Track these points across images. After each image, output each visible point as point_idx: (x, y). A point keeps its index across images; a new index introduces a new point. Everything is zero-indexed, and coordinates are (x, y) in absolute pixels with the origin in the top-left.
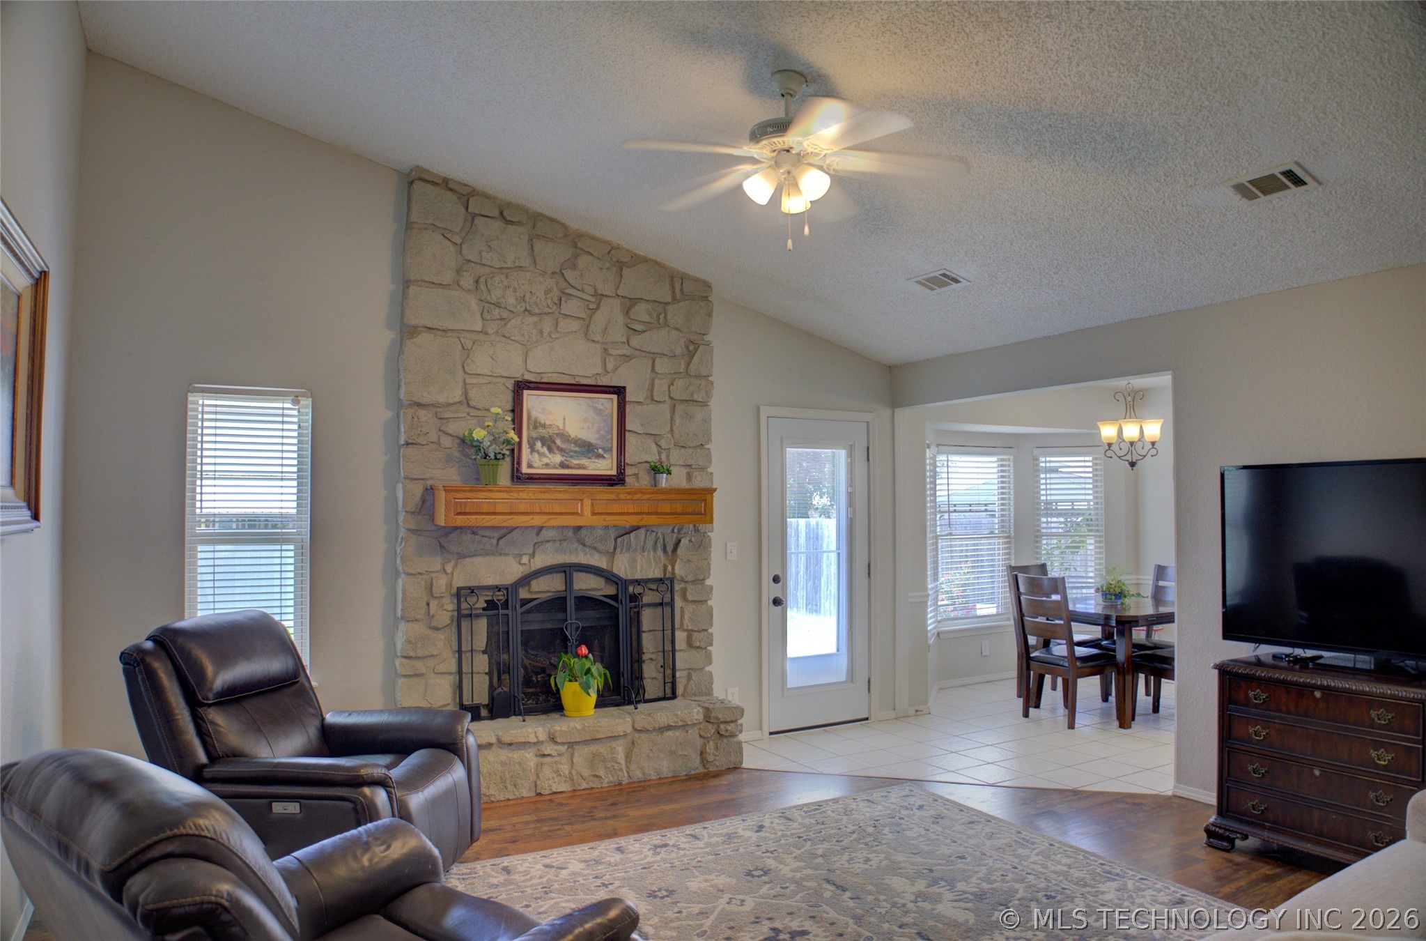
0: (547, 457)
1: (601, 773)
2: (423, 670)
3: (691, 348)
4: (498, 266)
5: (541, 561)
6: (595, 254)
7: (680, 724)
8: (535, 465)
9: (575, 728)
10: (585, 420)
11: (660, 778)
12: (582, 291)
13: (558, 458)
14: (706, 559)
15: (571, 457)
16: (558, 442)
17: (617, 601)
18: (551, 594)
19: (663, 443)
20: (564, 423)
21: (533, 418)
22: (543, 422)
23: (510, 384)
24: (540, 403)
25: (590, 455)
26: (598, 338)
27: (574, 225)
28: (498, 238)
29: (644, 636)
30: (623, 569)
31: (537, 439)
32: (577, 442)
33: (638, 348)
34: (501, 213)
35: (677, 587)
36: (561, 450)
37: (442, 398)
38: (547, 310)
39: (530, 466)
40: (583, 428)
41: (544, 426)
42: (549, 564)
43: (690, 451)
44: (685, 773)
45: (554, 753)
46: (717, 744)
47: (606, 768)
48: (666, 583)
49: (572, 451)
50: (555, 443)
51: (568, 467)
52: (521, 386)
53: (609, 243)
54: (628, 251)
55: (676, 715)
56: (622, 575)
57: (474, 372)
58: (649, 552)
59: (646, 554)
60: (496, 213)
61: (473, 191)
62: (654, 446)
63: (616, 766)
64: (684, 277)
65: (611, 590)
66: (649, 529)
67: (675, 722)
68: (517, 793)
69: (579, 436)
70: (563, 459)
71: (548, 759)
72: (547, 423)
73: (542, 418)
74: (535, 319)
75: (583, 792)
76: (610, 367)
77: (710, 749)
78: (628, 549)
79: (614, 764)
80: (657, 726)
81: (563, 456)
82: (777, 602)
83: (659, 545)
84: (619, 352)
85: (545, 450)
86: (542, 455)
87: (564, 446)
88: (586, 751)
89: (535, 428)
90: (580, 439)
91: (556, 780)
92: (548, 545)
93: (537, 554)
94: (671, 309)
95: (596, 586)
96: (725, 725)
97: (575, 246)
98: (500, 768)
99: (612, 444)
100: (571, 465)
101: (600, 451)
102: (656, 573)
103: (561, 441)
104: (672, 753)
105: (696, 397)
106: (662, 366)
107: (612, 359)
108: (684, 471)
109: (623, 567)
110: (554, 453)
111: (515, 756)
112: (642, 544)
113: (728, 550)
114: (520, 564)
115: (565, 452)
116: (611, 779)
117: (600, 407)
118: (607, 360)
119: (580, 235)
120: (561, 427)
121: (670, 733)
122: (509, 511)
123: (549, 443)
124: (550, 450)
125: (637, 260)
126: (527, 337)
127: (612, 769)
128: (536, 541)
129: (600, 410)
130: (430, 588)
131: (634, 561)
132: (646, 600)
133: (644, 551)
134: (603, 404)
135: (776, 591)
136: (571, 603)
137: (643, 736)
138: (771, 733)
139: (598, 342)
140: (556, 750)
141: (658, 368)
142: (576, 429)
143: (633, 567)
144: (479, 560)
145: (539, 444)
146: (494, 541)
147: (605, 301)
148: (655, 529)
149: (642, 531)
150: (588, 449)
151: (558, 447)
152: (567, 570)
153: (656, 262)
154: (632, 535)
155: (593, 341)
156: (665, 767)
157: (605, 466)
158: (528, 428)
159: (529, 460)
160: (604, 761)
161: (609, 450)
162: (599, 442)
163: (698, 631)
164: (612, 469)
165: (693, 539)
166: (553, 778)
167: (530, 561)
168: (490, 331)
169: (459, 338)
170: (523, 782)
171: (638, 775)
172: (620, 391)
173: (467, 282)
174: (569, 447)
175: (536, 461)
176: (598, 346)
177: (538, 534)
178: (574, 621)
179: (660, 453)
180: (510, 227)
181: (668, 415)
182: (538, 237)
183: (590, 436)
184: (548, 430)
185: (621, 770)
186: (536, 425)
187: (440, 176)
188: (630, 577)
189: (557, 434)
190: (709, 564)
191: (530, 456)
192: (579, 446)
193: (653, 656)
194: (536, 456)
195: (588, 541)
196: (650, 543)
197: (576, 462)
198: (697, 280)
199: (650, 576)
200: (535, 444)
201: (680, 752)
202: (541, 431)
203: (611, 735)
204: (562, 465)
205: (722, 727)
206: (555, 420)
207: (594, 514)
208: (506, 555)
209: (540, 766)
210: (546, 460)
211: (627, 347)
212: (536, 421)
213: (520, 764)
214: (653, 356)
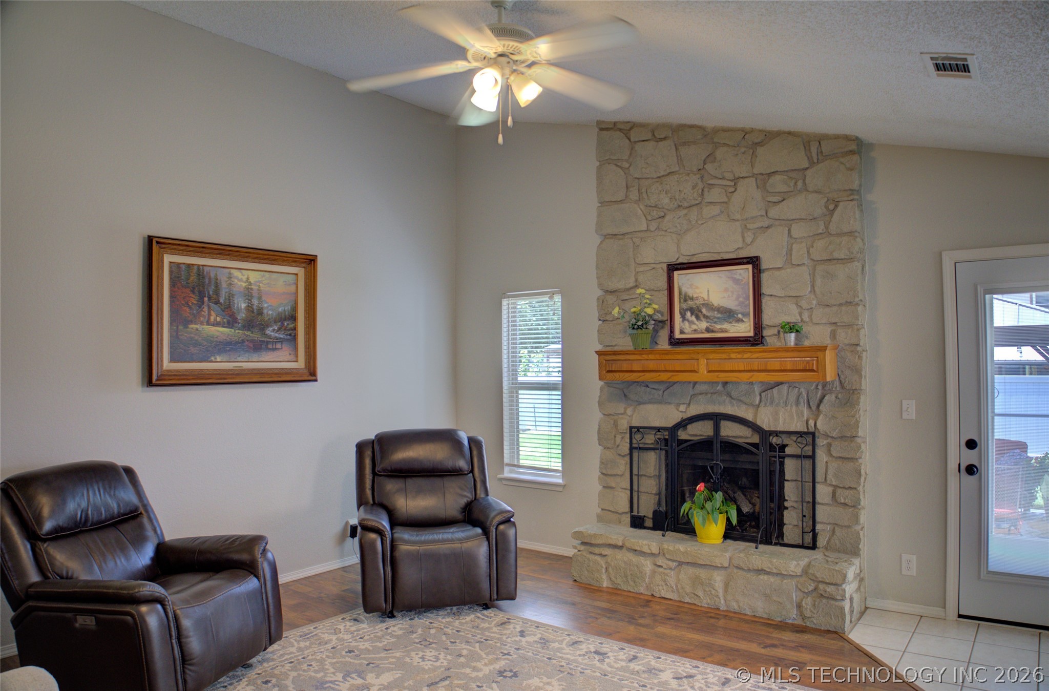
0: (695, 324)
1: (700, 594)
2: (613, 485)
3: (831, 207)
4: (655, 176)
5: (694, 410)
6: (731, 143)
7: (775, 571)
8: (686, 331)
9: (679, 549)
10: (726, 290)
11: (755, 616)
12: (723, 178)
13: (703, 325)
14: (853, 416)
15: (715, 323)
16: (704, 311)
17: (758, 449)
18: (702, 438)
19: (804, 304)
20: (708, 295)
21: (683, 293)
22: (691, 295)
23: (665, 266)
24: (688, 280)
25: (731, 320)
26: (738, 216)
27: (710, 124)
28: (652, 155)
29: (787, 485)
30: (766, 420)
31: (687, 310)
32: (719, 309)
33: (777, 218)
34: (653, 135)
35: (820, 442)
36: (706, 317)
37: (620, 285)
38: (694, 202)
39: (682, 332)
40: (724, 297)
41: (692, 299)
42: (702, 413)
43: (835, 309)
44: (779, 619)
45: (665, 566)
46: (815, 601)
47: (704, 591)
48: (809, 436)
49: (715, 317)
50: (702, 312)
51: (713, 331)
52: (673, 268)
53: (742, 130)
54: (761, 131)
55: (771, 562)
56: (766, 427)
57: (642, 263)
58: (791, 406)
59: (789, 408)
60: (649, 136)
61: (634, 124)
62: (794, 307)
63: (713, 592)
64: (820, 139)
65: (756, 439)
66: (791, 385)
67: (769, 568)
68: (636, 589)
69: (721, 305)
70: (708, 325)
71: (661, 570)
72: (695, 296)
73: (691, 293)
74: (685, 211)
75: (686, 606)
76: (749, 240)
77: (806, 604)
78: (771, 403)
79: (712, 589)
80: (751, 567)
81: (708, 322)
82: (971, 470)
83: (801, 400)
84: (756, 226)
85: (693, 318)
86: (691, 323)
87: (708, 314)
88: (691, 570)
89: (685, 301)
90: (722, 307)
91: (665, 588)
92: (700, 397)
93: (692, 403)
94: (809, 173)
95: (741, 434)
96: (824, 585)
97: (713, 143)
98: (623, 565)
99: (749, 309)
100: (715, 329)
101: (740, 316)
102: (799, 426)
103: (706, 310)
104: (767, 596)
105: (836, 255)
106: (798, 231)
107: (749, 233)
108: (829, 329)
109: (765, 420)
110: (701, 320)
111: (634, 560)
112: (785, 398)
113: (904, 408)
114: (678, 410)
115: (709, 319)
116: (709, 601)
117: (738, 277)
118: (746, 235)
119: (716, 131)
120: (706, 298)
121: (765, 577)
122: (641, 369)
123: (696, 312)
124: (698, 318)
125: (769, 136)
126: (679, 228)
127: (709, 593)
128: (691, 393)
129: (739, 279)
130: (616, 425)
131: (777, 414)
132: (788, 451)
133: (786, 405)
134: (740, 274)
135: (970, 457)
136: (717, 446)
137: (741, 572)
138: (960, 616)
139: (738, 220)
140: (666, 564)
141: (795, 233)
142: (717, 299)
143: (776, 420)
144: (650, 407)
145: (688, 314)
146: (661, 392)
147: (741, 183)
148: (797, 385)
149: (785, 388)
150: (729, 315)
151: (704, 315)
152: (716, 418)
153: (789, 133)
154: (775, 390)
155: (734, 219)
156: (758, 606)
157: (745, 329)
158: (680, 302)
159: (681, 327)
160: (702, 584)
161: (747, 315)
162: (738, 308)
163: (844, 488)
164: (750, 332)
165: (840, 396)
166: (662, 585)
167: (686, 409)
168: (652, 229)
169: (632, 239)
170: (640, 581)
171: (734, 606)
172: (754, 261)
173: (634, 195)
174: (713, 315)
175: (686, 327)
176: (738, 224)
177: (693, 387)
178: (719, 461)
179: (800, 314)
180: (661, 143)
181: (807, 278)
182: (684, 144)
183: (730, 303)
184: (696, 302)
185: (717, 596)
186: (685, 298)
187: (611, 122)
188: (773, 429)
189: (703, 305)
190: (857, 422)
191: (682, 324)
192: (721, 313)
193: (795, 505)
194: (686, 323)
195: (733, 394)
196: (792, 398)
197: (718, 327)
198: (837, 137)
199: (792, 428)
200: (685, 314)
201: (775, 598)
202: (690, 303)
203: (710, 564)
204: (708, 330)
205: (821, 586)
206: (700, 293)
207: (709, 372)
208: (670, 403)
209: (654, 572)
210: (694, 327)
211: (766, 218)
212: (686, 295)
213: (637, 566)
214: (789, 223)
